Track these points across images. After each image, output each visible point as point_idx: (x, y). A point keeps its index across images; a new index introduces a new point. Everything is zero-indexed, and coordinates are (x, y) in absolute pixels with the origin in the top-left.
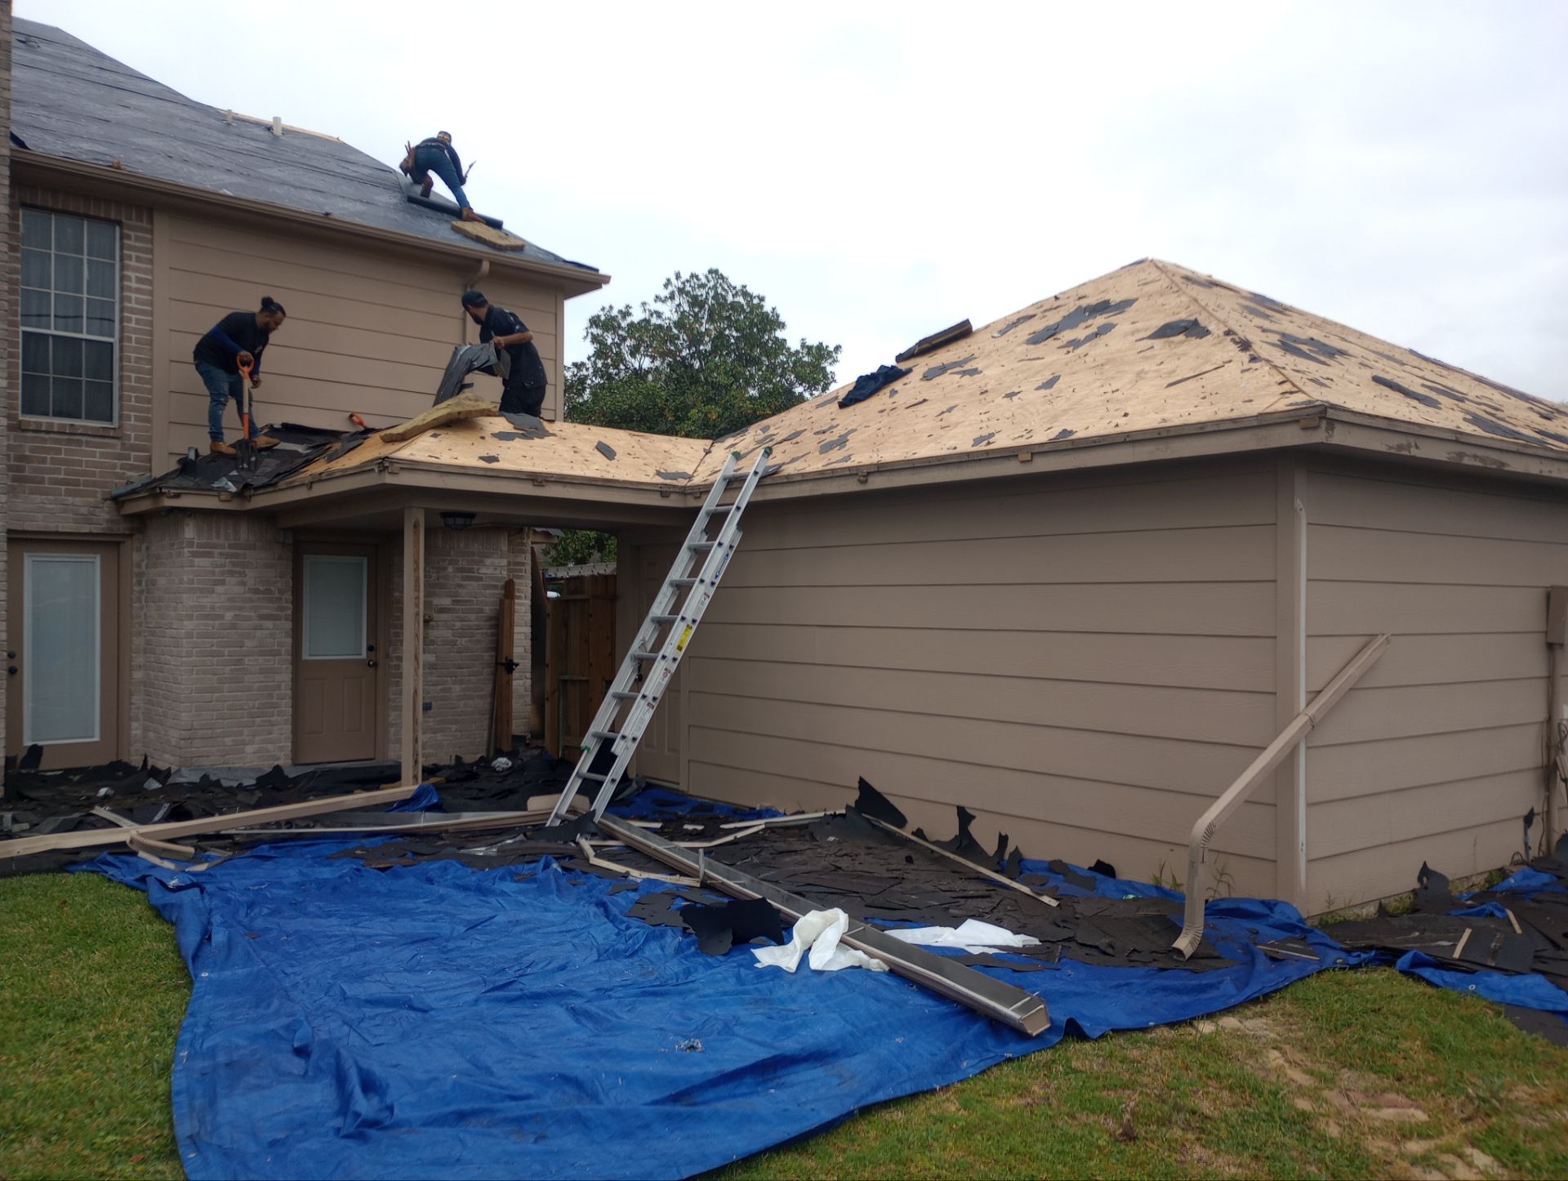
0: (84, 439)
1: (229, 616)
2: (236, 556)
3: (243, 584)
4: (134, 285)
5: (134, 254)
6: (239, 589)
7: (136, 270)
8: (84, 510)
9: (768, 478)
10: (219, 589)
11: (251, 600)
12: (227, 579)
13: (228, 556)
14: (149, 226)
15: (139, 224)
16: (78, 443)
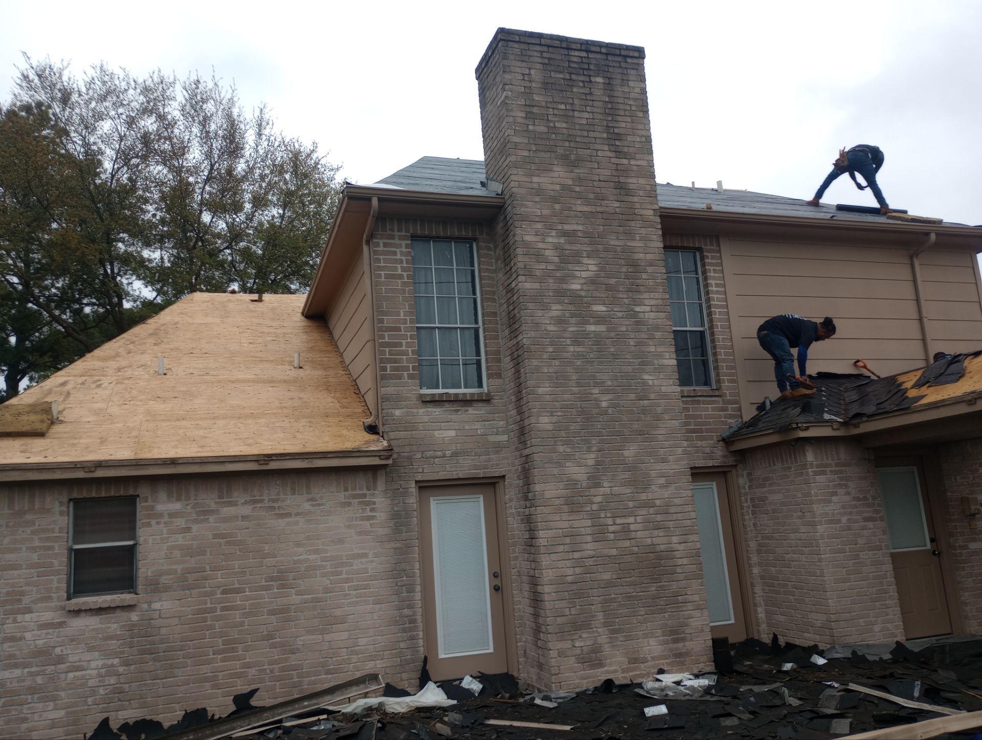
0: (701, 399)
1: (844, 519)
2: (841, 472)
3: (848, 493)
4: (714, 289)
5: (712, 268)
6: (846, 498)
7: (714, 278)
8: (708, 450)
10: (834, 499)
11: (856, 507)
12: (838, 491)
13: (836, 472)
14: (718, 248)
15: (712, 247)
16: (699, 402)
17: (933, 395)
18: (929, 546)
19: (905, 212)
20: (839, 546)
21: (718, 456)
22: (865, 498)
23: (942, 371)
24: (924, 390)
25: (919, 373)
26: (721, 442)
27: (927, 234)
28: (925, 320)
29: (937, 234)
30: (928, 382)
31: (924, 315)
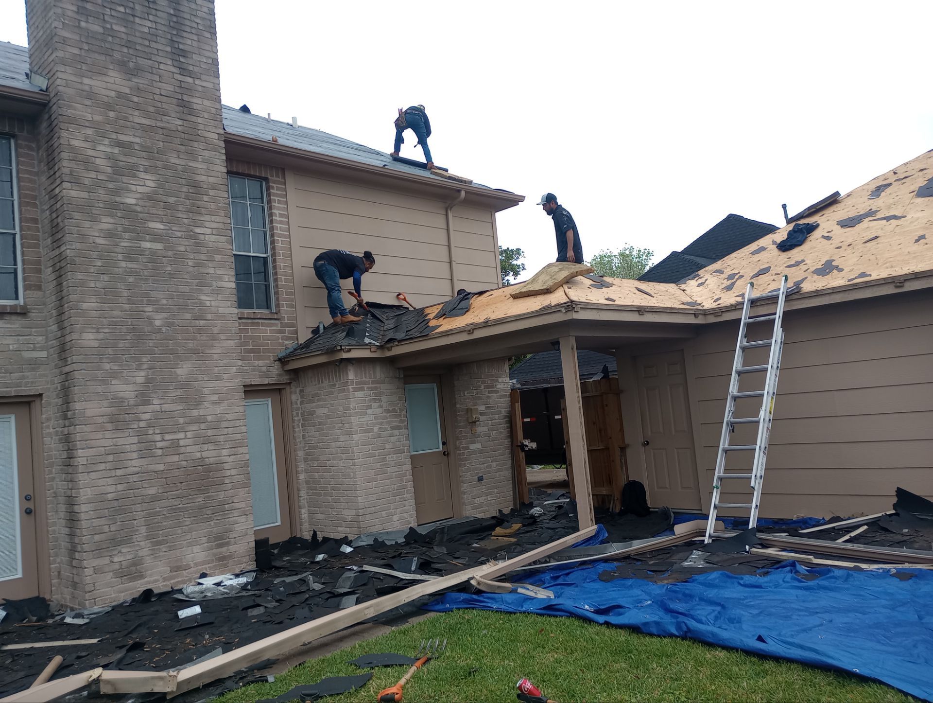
0: (260, 321)
1: (376, 429)
2: (376, 388)
3: (381, 407)
4: (278, 219)
5: (276, 199)
6: (379, 411)
7: (279, 208)
8: (264, 369)
9: (793, 294)
10: (369, 411)
11: (386, 418)
12: (373, 404)
13: (372, 389)
14: (283, 180)
15: (277, 179)
16: (258, 324)
17: (447, 325)
18: (441, 449)
19: (446, 170)
20: (370, 452)
21: (273, 374)
22: (394, 410)
23: (455, 306)
24: (441, 321)
25: (440, 307)
26: (277, 362)
27: (459, 191)
28: (454, 263)
29: (466, 192)
30: (445, 314)
31: (453, 259)
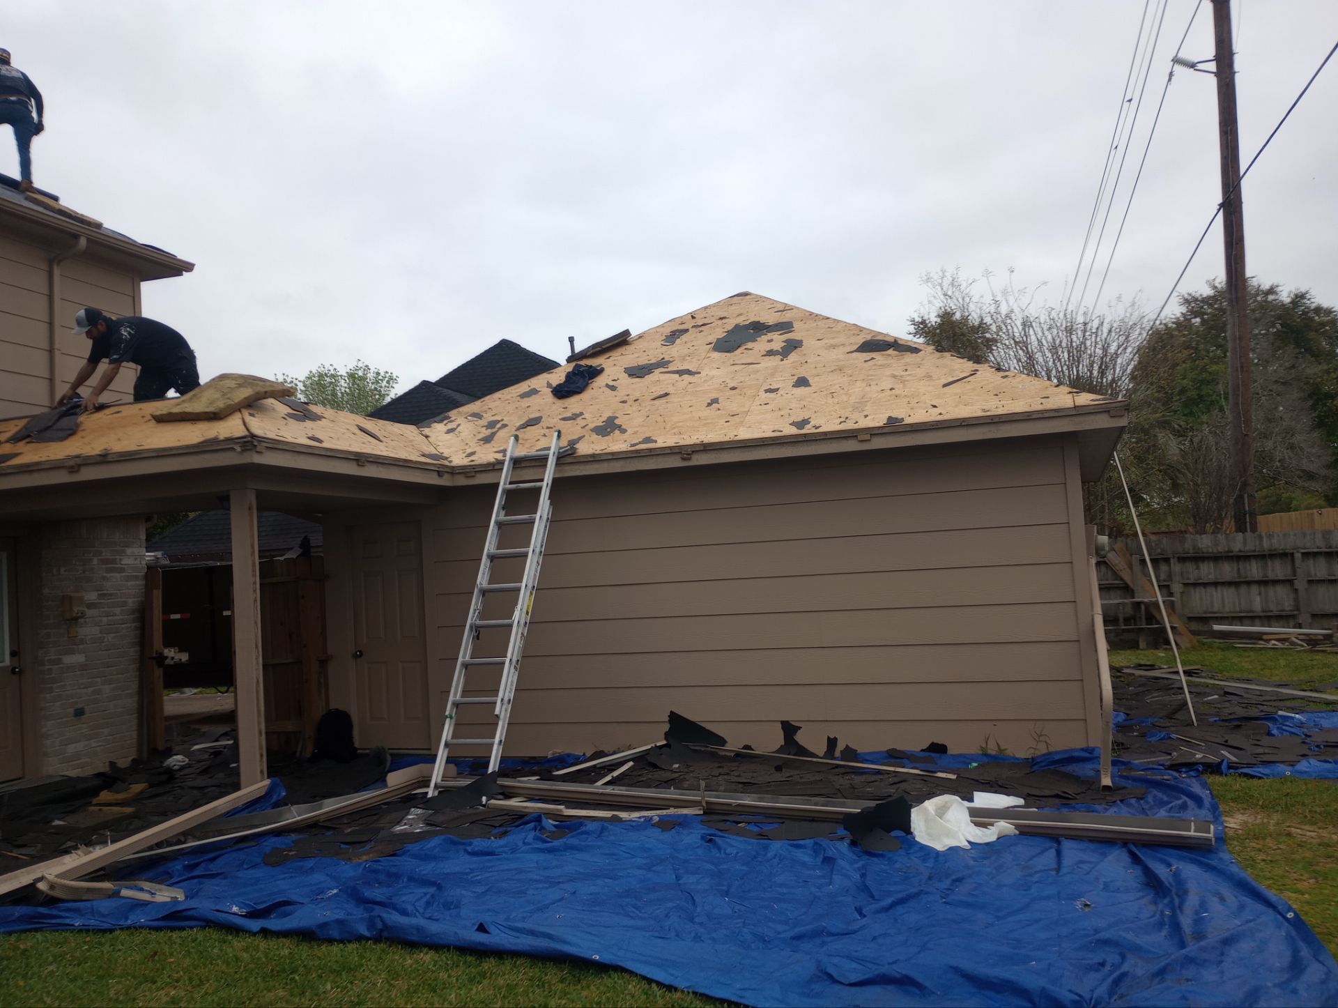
17: (30, 454)
18: (7, 661)
19: (56, 199)
23: (50, 424)
24: (21, 446)
25: (22, 423)
27: (76, 237)
28: (57, 353)
29: (88, 240)
30: (29, 436)
31: (57, 346)
